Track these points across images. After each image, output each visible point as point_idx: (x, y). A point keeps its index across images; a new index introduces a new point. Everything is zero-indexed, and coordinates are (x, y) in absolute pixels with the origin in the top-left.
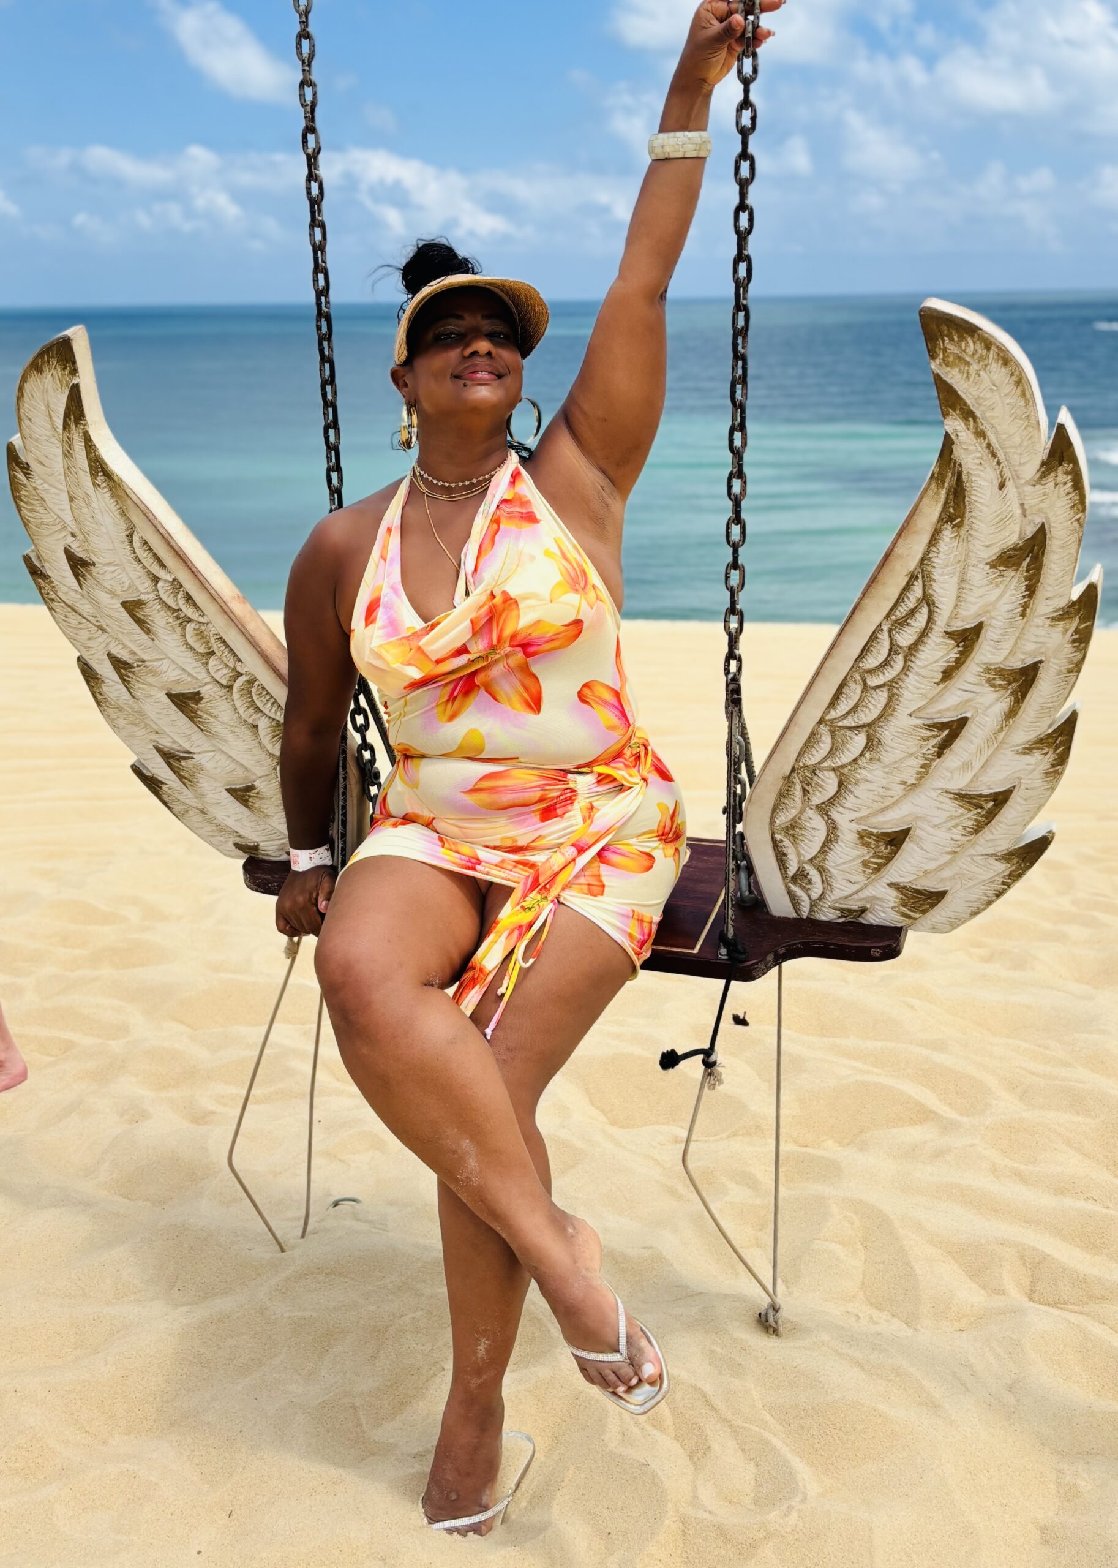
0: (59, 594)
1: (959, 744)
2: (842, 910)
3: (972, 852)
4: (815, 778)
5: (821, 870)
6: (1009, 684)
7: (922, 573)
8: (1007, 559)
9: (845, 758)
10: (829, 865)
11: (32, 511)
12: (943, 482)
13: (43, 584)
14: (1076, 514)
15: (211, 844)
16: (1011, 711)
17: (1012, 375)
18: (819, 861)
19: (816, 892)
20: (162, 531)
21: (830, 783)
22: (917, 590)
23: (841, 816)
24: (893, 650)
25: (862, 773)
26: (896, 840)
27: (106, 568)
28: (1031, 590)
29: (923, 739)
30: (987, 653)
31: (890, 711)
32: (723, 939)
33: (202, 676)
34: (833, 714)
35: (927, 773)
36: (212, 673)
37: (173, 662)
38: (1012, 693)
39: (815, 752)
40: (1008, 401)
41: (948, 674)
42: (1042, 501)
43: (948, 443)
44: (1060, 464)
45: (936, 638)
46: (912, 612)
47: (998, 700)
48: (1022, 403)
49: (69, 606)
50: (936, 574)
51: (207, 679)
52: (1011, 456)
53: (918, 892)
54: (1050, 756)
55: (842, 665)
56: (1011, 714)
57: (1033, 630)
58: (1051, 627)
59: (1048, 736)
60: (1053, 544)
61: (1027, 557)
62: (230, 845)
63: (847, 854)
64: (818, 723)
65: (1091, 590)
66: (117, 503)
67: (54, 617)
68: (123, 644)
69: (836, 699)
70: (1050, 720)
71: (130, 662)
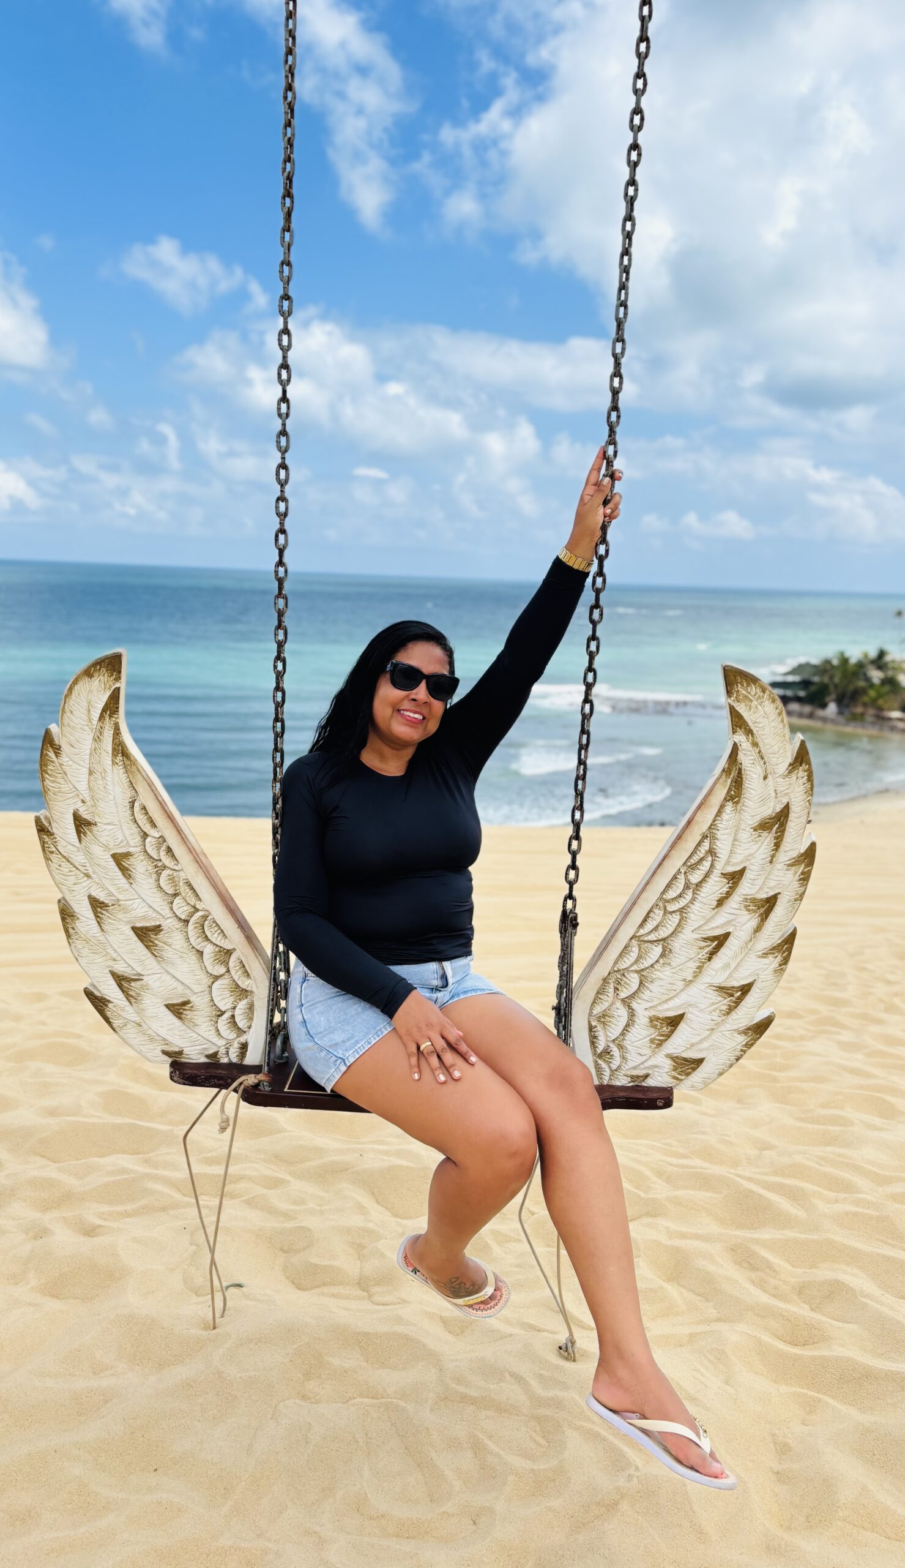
0: (58, 847)
1: (722, 953)
2: (632, 1077)
3: (724, 1028)
4: (624, 979)
5: (621, 1048)
6: (759, 909)
7: (709, 835)
8: (764, 826)
9: (647, 963)
10: (626, 1043)
11: (54, 782)
12: (730, 774)
14: (808, 797)
16: (758, 927)
17: (777, 709)
18: (621, 1040)
19: (616, 1062)
20: (160, 799)
22: (706, 845)
23: (640, 1006)
24: (687, 886)
25: (657, 974)
26: (674, 1022)
27: (106, 827)
28: (777, 846)
29: (701, 948)
30: (747, 888)
31: (679, 929)
33: (166, 912)
35: (700, 972)
36: (175, 909)
37: (144, 901)
38: (760, 915)
39: (625, 959)
40: (773, 724)
41: (720, 903)
42: (788, 789)
43: (735, 749)
44: (801, 766)
45: (715, 878)
46: (702, 859)
47: (751, 919)
48: (781, 726)
49: (64, 857)
50: (719, 834)
51: (170, 915)
52: (772, 759)
53: (685, 1060)
54: (779, 959)
55: (651, 897)
56: (758, 929)
57: (776, 872)
58: (788, 870)
59: (779, 945)
60: (792, 816)
61: (777, 823)
62: (158, 1052)
63: (641, 1033)
64: (631, 939)
65: (813, 846)
66: (128, 777)
67: (48, 866)
68: (104, 888)
69: (645, 921)
70: (780, 934)
71: (106, 901)
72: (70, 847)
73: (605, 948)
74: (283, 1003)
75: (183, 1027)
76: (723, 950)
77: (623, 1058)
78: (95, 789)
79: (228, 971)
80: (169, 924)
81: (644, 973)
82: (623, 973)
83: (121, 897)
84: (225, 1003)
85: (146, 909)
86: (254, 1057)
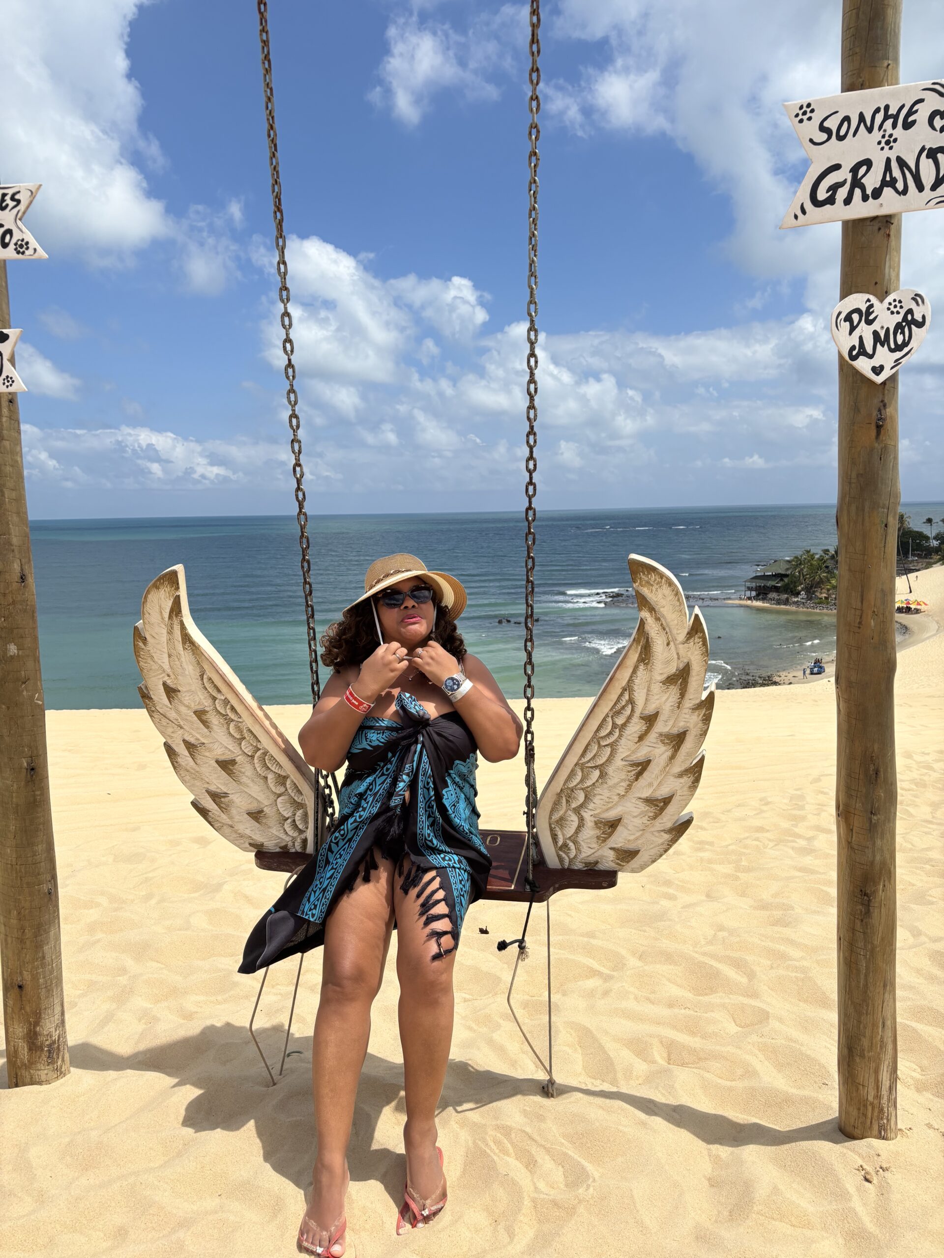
0: (157, 708)
1: (645, 774)
2: (586, 863)
3: (652, 829)
4: (573, 794)
5: (575, 842)
6: (672, 742)
7: (629, 688)
8: (670, 680)
9: (589, 783)
10: (580, 840)
11: (146, 663)
12: (640, 641)
13: (148, 703)
14: (704, 658)
15: (235, 844)
16: (672, 756)
17: (673, 591)
18: (574, 839)
19: (573, 853)
20: (220, 672)
21: (581, 797)
22: (626, 696)
23: (587, 815)
24: (614, 726)
25: (598, 790)
26: (613, 825)
27: (186, 693)
28: (683, 695)
29: (629, 772)
30: (661, 727)
31: (612, 758)
32: (527, 880)
33: (237, 751)
34: (584, 760)
35: (630, 789)
36: (243, 748)
37: (221, 743)
38: (673, 746)
39: (573, 780)
40: (671, 604)
41: (641, 738)
42: (688, 651)
43: (642, 623)
44: (696, 633)
45: (635, 719)
46: (624, 708)
47: (666, 751)
49: (162, 714)
50: (636, 688)
51: (240, 753)
52: (672, 630)
53: (625, 851)
54: (692, 779)
55: (588, 734)
57: (683, 715)
58: (692, 713)
59: (691, 768)
60: (692, 672)
61: (681, 678)
62: (247, 844)
63: (589, 832)
64: (575, 765)
65: (711, 696)
66: (195, 659)
67: (153, 720)
68: (193, 735)
69: (584, 752)
70: (692, 759)
71: (196, 744)
72: (165, 707)
73: (558, 774)
75: (261, 828)
76: (647, 773)
77: (578, 850)
78: (175, 667)
79: (286, 790)
80: (240, 758)
82: (572, 789)
83: (205, 741)
84: (287, 812)
85: (224, 749)
86: (310, 848)
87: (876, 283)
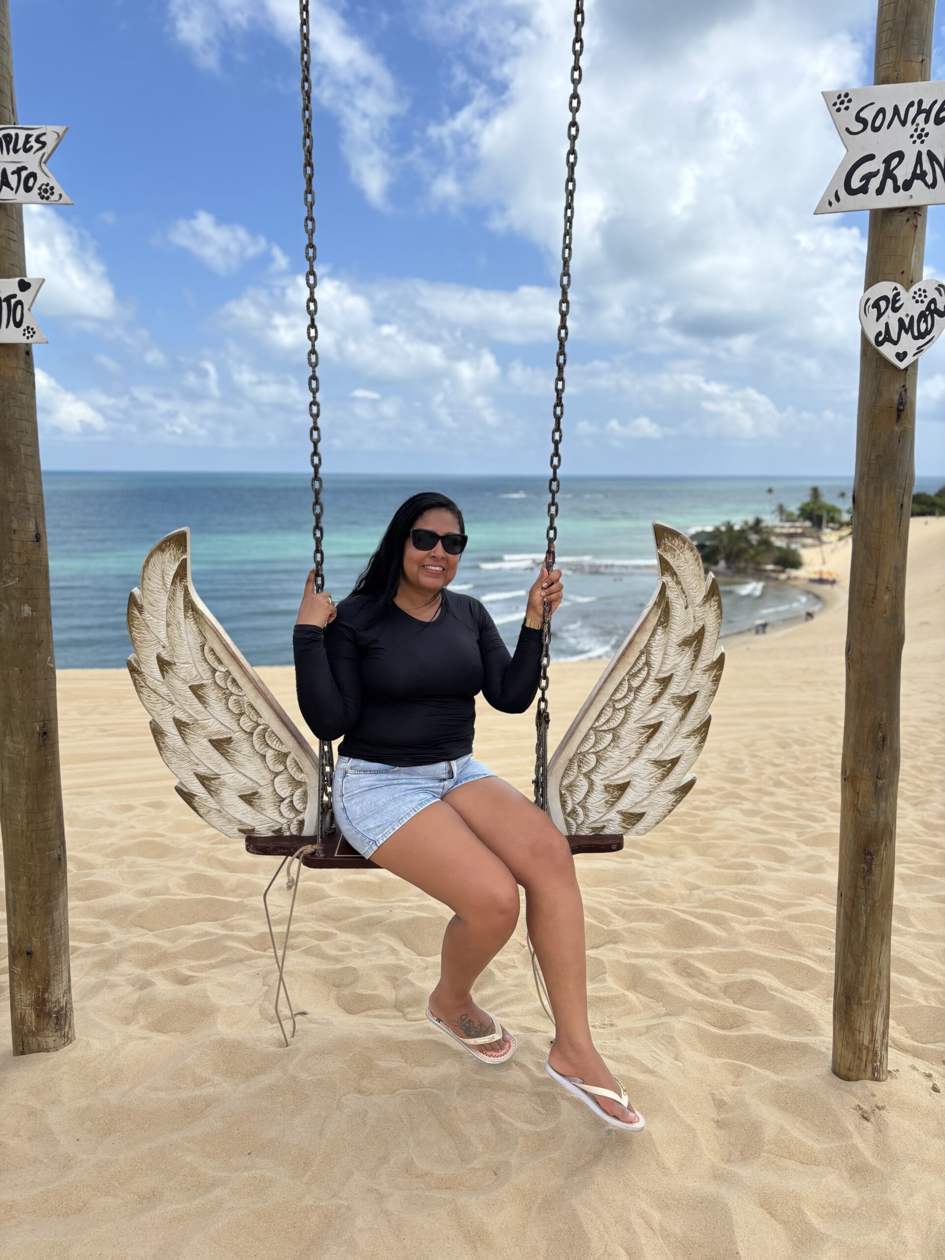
0: (146, 682)
1: (656, 736)
2: (592, 829)
3: (658, 790)
4: (585, 759)
5: (584, 808)
6: (683, 703)
7: (646, 651)
8: (686, 642)
9: (601, 747)
10: (588, 805)
11: (139, 632)
12: (660, 606)
13: (137, 676)
14: (717, 620)
18: (583, 804)
19: (580, 820)
20: (224, 642)
21: (592, 761)
22: (644, 659)
23: (597, 778)
24: (630, 690)
25: (610, 754)
27: (183, 665)
28: (696, 657)
29: (640, 734)
30: (674, 689)
31: (625, 721)
33: (235, 727)
34: (597, 724)
35: (641, 751)
36: (241, 725)
37: (217, 720)
38: (684, 708)
39: (585, 745)
40: (692, 569)
41: (655, 700)
42: (704, 614)
43: (664, 588)
44: (713, 597)
45: (650, 682)
46: (640, 670)
47: (677, 711)
48: (697, 568)
49: (152, 690)
50: (653, 651)
51: (237, 730)
52: (691, 593)
53: (631, 814)
54: (699, 738)
55: (604, 698)
56: (683, 718)
57: (695, 676)
58: (703, 674)
59: (698, 729)
60: (707, 634)
61: (695, 641)
62: (236, 830)
63: (598, 798)
64: (589, 730)
65: (722, 657)
66: (198, 627)
67: (140, 697)
68: (185, 711)
69: (599, 716)
70: (699, 720)
71: (188, 722)
72: (156, 682)
73: (571, 737)
74: (329, 789)
75: (254, 812)
76: (657, 734)
77: (586, 815)
78: (173, 637)
79: (286, 768)
80: (237, 736)
81: (600, 754)
82: (584, 754)
83: (198, 718)
84: (284, 792)
85: (219, 726)
86: (309, 830)
87: (903, 272)
